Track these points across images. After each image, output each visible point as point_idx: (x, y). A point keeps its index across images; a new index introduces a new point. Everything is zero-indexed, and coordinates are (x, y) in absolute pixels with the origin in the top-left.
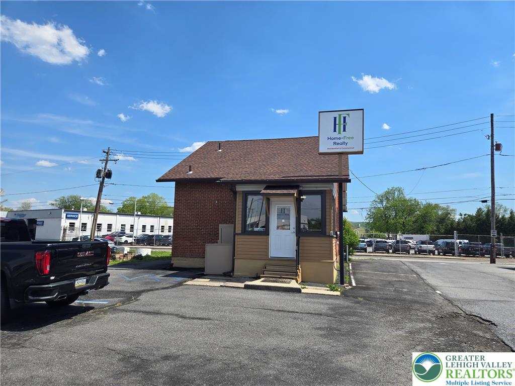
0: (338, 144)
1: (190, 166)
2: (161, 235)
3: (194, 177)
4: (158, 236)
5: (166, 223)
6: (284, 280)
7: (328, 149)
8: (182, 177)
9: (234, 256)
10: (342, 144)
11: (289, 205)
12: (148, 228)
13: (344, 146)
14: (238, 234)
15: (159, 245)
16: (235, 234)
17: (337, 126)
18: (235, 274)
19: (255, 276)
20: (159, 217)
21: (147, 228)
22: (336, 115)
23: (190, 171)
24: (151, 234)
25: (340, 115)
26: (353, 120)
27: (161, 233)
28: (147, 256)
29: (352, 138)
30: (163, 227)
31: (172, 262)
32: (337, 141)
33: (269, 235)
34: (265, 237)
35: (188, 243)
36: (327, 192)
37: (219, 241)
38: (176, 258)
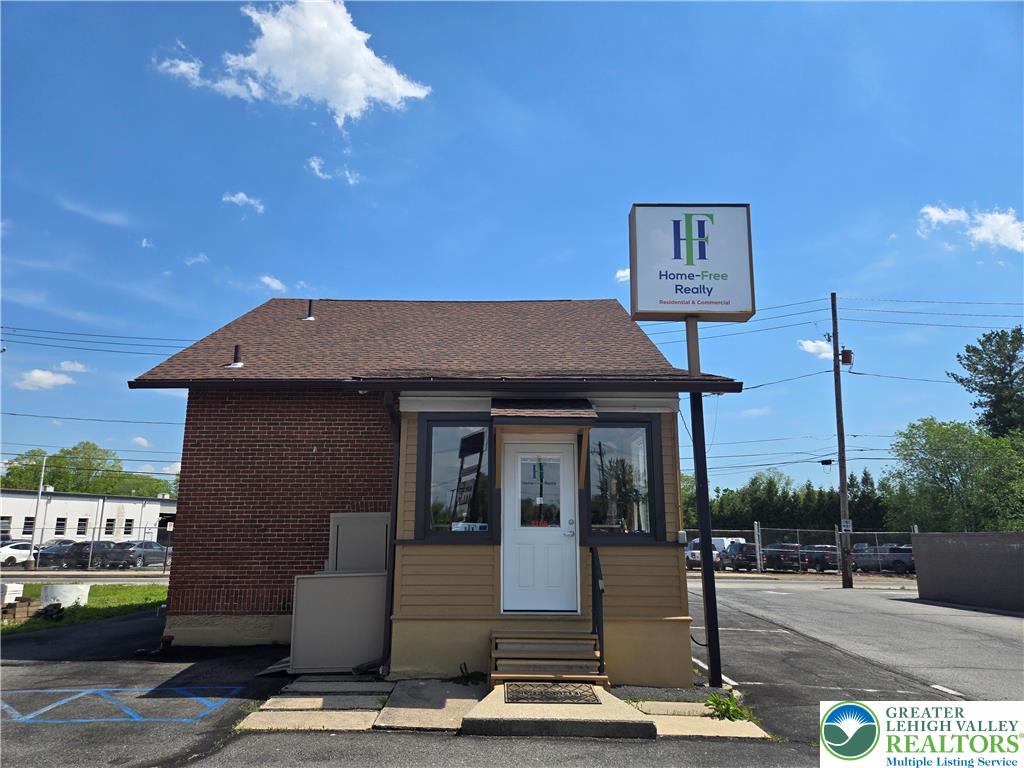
0: (687, 290)
1: (237, 347)
2: (108, 543)
3: (252, 377)
4: (99, 544)
5: (120, 512)
6: (571, 688)
7: (661, 302)
8: (212, 374)
9: (391, 613)
10: (701, 289)
11: (556, 456)
12: (72, 525)
13: (703, 297)
14: (405, 543)
15: (103, 567)
16: (393, 544)
17: (683, 244)
18: (393, 669)
19: (460, 674)
20: (103, 498)
21: (69, 524)
22: (679, 214)
23: (236, 360)
24: (80, 539)
25: (689, 217)
26: (723, 230)
27: (105, 538)
28: (76, 608)
29: (724, 277)
30: (111, 522)
31: (167, 632)
32: (686, 283)
33: (500, 544)
34: (484, 550)
35: (222, 572)
36: (663, 418)
37: (330, 563)
38: (179, 619)
